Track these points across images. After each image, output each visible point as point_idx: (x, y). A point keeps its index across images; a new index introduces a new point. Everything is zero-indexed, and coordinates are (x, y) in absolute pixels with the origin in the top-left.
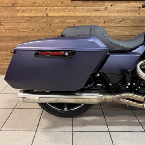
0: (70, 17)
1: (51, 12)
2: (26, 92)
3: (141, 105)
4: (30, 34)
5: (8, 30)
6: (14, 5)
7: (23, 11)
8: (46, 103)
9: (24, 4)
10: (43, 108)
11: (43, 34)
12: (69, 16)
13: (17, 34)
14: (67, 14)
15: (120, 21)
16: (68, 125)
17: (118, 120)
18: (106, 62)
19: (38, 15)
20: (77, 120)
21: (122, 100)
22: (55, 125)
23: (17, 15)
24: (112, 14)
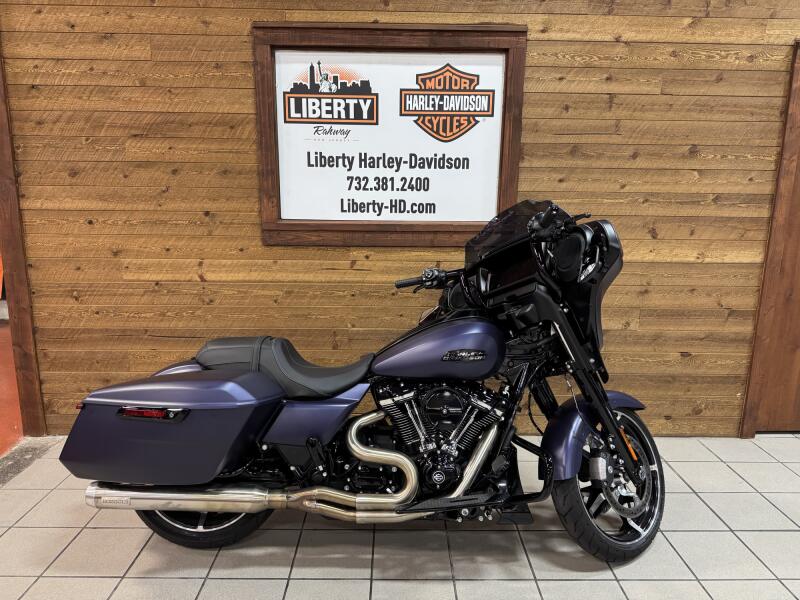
0: (264, 284)
1: (213, 272)
2: (103, 485)
3: (352, 514)
4: (157, 324)
5: (97, 313)
6: (116, 254)
7: (140, 268)
8: (153, 512)
9: (142, 252)
10: (150, 527)
11: (191, 325)
12: (260, 281)
13: (121, 324)
14: (255, 276)
15: (393, 294)
16: (202, 566)
17: (324, 554)
18: (277, 420)
19: (178, 277)
20: (227, 554)
21: (307, 503)
22: (171, 565)
23: (125, 277)
24: (369, 278)
